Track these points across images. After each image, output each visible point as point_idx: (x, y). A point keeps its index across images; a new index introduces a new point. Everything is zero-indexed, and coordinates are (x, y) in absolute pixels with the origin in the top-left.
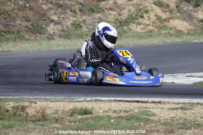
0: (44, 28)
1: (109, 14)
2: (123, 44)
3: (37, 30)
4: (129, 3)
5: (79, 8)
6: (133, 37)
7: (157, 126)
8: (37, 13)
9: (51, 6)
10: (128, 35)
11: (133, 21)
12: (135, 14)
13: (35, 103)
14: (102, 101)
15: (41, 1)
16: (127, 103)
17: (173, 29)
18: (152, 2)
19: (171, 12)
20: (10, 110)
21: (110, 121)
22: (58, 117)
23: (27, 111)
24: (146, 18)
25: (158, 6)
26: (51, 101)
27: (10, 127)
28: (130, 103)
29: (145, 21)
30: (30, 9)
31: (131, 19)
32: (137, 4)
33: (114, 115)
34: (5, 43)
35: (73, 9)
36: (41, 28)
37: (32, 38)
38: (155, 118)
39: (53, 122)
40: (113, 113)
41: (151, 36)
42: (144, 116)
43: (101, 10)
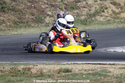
0: (43, 19)
1: (83, 10)
2: (91, 28)
3: (39, 21)
4: (95, 3)
5: (65, 7)
6: (98, 24)
7: (111, 79)
8: (38, 10)
9: (47, 6)
10: (95, 23)
11: (98, 14)
12: (99, 10)
13: (37, 66)
14: (78, 64)
15: (41, 3)
16: (93, 65)
17: (123, 19)
18: (109, 2)
19: (121, 8)
20: (21, 70)
21: (82, 76)
22: (50, 74)
23: (32, 70)
24: (106, 12)
25: (113, 5)
26: (46, 65)
27: (21, 81)
28: (95, 65)
29: (105, 14)
30: (34, 8)
31: (97, 13)
32: (100, 4)
33: (85, 72)
34: (19, 29)
35: (61, 7)
36: (41, 20)
37: (36, 26)
38: (111, 74)
39: (48, 77)
40: (84, 71)
41: (109, 23)
42: (103, 73)
43: (78, 8)
